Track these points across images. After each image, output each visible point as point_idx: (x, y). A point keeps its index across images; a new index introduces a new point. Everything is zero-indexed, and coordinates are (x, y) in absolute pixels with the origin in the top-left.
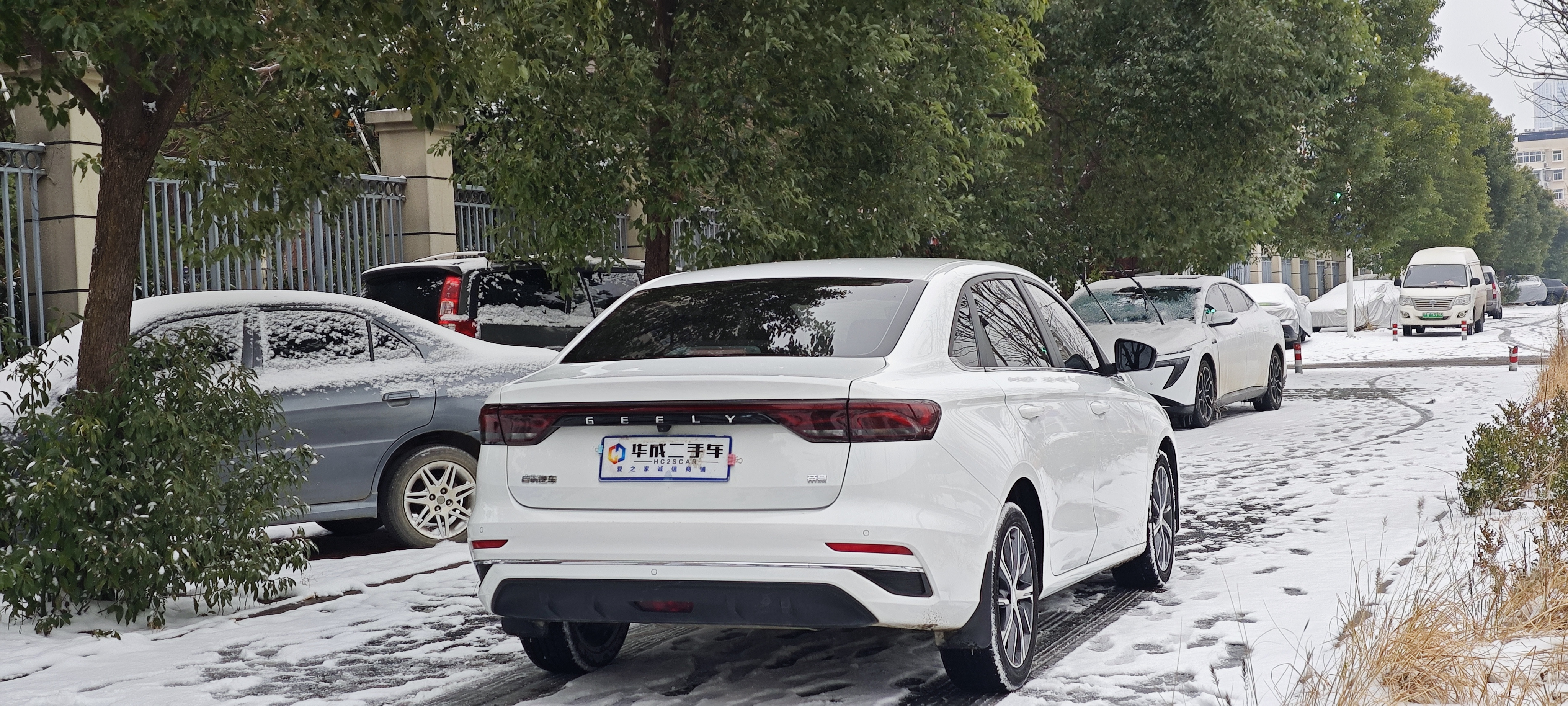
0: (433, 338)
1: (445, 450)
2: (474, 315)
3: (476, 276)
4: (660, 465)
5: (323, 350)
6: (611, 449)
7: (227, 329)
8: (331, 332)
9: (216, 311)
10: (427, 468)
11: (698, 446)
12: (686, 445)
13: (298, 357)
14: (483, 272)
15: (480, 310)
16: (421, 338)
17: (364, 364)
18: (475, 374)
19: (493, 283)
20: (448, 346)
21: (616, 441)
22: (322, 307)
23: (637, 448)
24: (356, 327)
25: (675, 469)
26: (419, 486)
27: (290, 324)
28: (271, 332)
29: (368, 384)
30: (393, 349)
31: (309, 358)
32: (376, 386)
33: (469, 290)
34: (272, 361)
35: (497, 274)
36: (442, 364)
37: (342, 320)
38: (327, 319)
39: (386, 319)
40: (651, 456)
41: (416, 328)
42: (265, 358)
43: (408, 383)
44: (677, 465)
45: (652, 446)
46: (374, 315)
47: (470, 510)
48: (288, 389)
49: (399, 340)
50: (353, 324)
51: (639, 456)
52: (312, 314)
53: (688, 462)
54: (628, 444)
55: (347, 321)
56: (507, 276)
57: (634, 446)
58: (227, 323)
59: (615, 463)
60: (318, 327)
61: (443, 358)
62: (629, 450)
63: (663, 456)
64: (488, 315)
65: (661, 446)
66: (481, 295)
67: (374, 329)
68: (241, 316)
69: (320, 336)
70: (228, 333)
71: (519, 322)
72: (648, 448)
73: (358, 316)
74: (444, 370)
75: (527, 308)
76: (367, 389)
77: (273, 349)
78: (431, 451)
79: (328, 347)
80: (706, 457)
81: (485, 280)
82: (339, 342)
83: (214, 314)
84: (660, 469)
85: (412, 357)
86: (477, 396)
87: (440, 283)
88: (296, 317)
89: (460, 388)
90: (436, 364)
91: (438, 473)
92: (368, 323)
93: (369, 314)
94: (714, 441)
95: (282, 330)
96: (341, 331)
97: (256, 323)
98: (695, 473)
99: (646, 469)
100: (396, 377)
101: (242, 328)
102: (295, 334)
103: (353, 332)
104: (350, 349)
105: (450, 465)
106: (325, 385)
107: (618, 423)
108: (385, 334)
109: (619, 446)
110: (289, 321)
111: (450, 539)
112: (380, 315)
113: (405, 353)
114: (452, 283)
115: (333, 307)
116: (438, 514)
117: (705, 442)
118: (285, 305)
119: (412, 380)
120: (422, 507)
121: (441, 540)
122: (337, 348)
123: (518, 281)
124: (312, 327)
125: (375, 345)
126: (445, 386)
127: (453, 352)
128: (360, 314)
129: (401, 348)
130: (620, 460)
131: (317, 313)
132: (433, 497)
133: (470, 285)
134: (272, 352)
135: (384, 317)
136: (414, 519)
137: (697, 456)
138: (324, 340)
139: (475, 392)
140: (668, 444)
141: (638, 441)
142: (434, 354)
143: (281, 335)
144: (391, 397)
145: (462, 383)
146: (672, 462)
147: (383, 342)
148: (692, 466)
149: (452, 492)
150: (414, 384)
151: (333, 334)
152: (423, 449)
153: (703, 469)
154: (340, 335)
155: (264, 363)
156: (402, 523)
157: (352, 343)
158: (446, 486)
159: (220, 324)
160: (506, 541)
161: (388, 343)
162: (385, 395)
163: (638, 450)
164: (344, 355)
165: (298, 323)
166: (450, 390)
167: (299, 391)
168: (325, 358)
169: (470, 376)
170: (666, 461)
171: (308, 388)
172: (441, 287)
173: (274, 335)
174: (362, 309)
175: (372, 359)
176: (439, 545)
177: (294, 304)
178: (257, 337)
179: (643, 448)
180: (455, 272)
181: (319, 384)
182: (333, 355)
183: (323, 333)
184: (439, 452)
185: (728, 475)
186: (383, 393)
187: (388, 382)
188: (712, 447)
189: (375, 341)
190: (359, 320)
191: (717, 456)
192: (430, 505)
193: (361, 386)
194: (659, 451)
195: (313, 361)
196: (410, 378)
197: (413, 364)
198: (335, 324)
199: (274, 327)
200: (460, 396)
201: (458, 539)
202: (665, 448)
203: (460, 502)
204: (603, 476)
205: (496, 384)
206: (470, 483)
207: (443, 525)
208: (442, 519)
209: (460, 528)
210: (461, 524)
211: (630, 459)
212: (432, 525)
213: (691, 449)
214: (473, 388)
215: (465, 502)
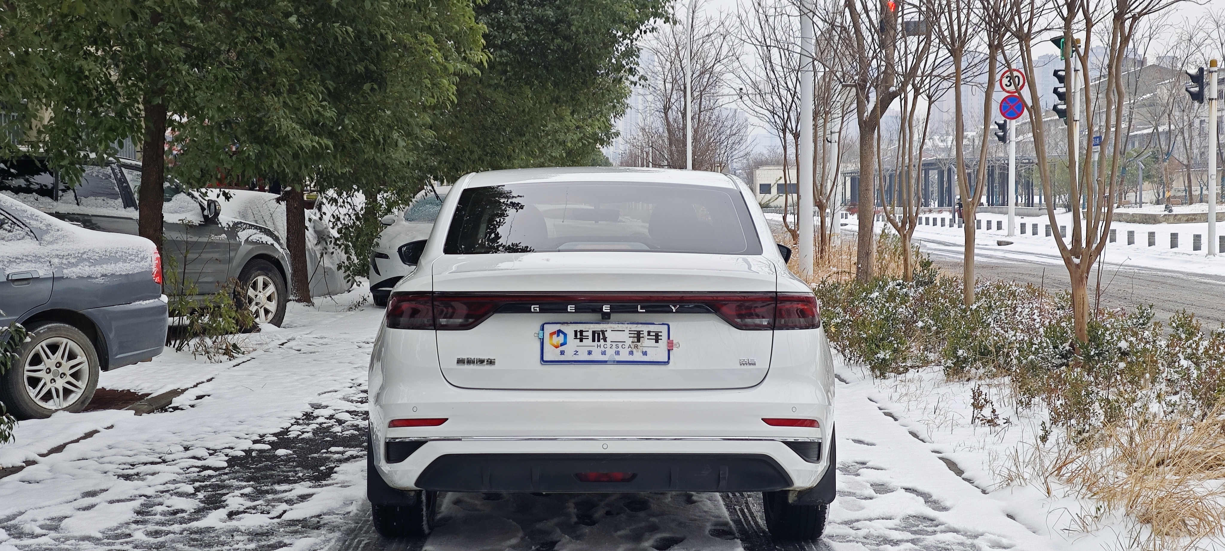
0: (44, 222)
1: (60, 327)
4: (603, 349)
6: (552, 334)
10: (44, 344)
11: (639, 333)
12: (627, 332)
16: (34, 222)
18: (85, 256)
20: (58, 230)
21: (556, 327)
23: (578, 334)
25: (618, 353)
26: (37, 360)
30: (10, 231)
36: (55, 246)
40: (594, 340)
41: (29, 213)
43: (28, 264)
44: (620, 349)
45: (594, 333)
47: (80, 382)
49: (15, 223)
51: (581, 340)
53: (630, 346)
54: (569, 330)
57: (576, 332)
59: (557, 347)
61: (55, 241)
62: (571, 335)
63: (605, 340)
65: (603, 332)
72: (590, 334)
74: (58, 253)
78: (48, 328)
80: (647, 342)
84: (604, 353)
85: (28, 239)
86: (89, 277)
89: (74, 269)
90: (50, 247)
91: (54, 348)
94: (652, 328)
98: (638, 356)
99: (590, 353)
100: (17, 258)
105: (65, 341)
107: (565, 311)
109: (559, 332)
111: (64, 409)
113: (21, 236)
116: (53, 388)
117: (645, 329)
119: (31, 261)
120: (38, 380)
121: (56, 410)
126: (61, 267)
127: (64, 236)
129: (17, 231)
130: (562, 345)
132: (49, 371)
136: (32, 392)
137: (639, 341)
139: (87, 274)
140: (609, 330)
141: (579, 327)
142: (47, 238)
144: (15, 277)
145: (75, 265)
146: (614, 346)
148: (634, 351)
149: (66, 366)
150: (33, 265)
152: (40, 326)
153: (645, 353)
156: (22, 395)
158: (60, 360)
160: (447, 419)
161: (5, 226)
162: (8, 275)
163: (580, 336)
166: (65, 271)
169: (81, 258)
170: (609, 346)
176: (54, 416)
179: (584, 334)
184: (55, 329)
185: (669, 358)
186: (7, 273)
187: (10, 262)
188: (651, 334)
191: (657, 341)
192: (46, 378)
194: (601, 337)
196: (29, 259)
197: (28, 246)
200: (75, 277)
201: (74, 409)
202: (607, 334)
203: (72, 375)
204: (545, 359)
205: (105, 266)
206: (81, 358)
207: (58, 396)
208: (57, 391)
209: (73, 398)
210: (72, 395)
211: (572, 344)
212: (48, 397)
213: (632, 335)
214: (85, 270)
215: (76, 376)
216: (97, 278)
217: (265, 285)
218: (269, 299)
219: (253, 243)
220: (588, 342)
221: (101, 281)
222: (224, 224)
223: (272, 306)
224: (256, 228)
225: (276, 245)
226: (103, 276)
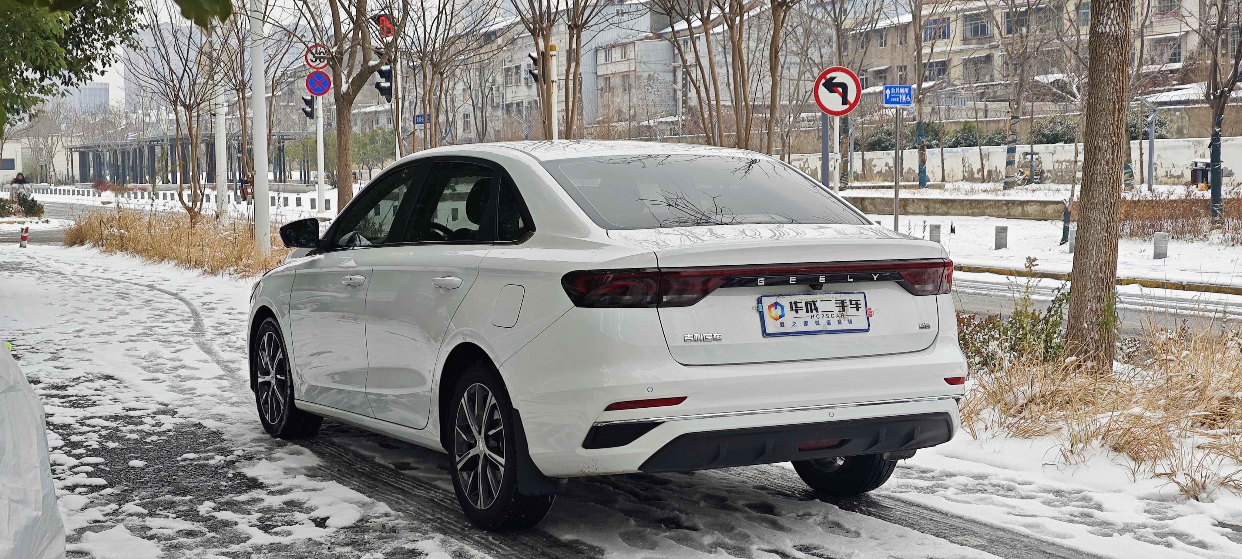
4: (817, 320)
6: (770, 307)
11: (843, 302)
12: (833, 301)
21: (773, 300)
23: (794, 305)
25: (829, 323)
40: (807, 312)
44: (830, 319)
45: (806, 303)
51: (797, 312)
53: (837, 316)
54: (785, 302)
57: (791, 303)
59: (776, 320)
62: (787, 307)
63: (817, 311)
65: (814, 302)
72: (803, 305)
80: (851, 311)
84: (817, 323)
94: (853, 297)
98: (845, 326)
99: (806, 324)
109: (776, 304)
117: (847, 298)
130: (781, 317)
137: (844, 310)
140: (819, 301)
141: (794, 299)
146: (825, 316)
148: (842, 319)
153: (850, 322)
160: (686, 397)
163: (795, 307)
170: (821, 316)
179: (799, 305)
185: (869, 326)
188: (853, 302)
191: (858, 310)
194: (813, 308)
202: (817, 304)
204: (768, 332)
211: (790, 315)
213: (838, 305)
220: (802, 313)
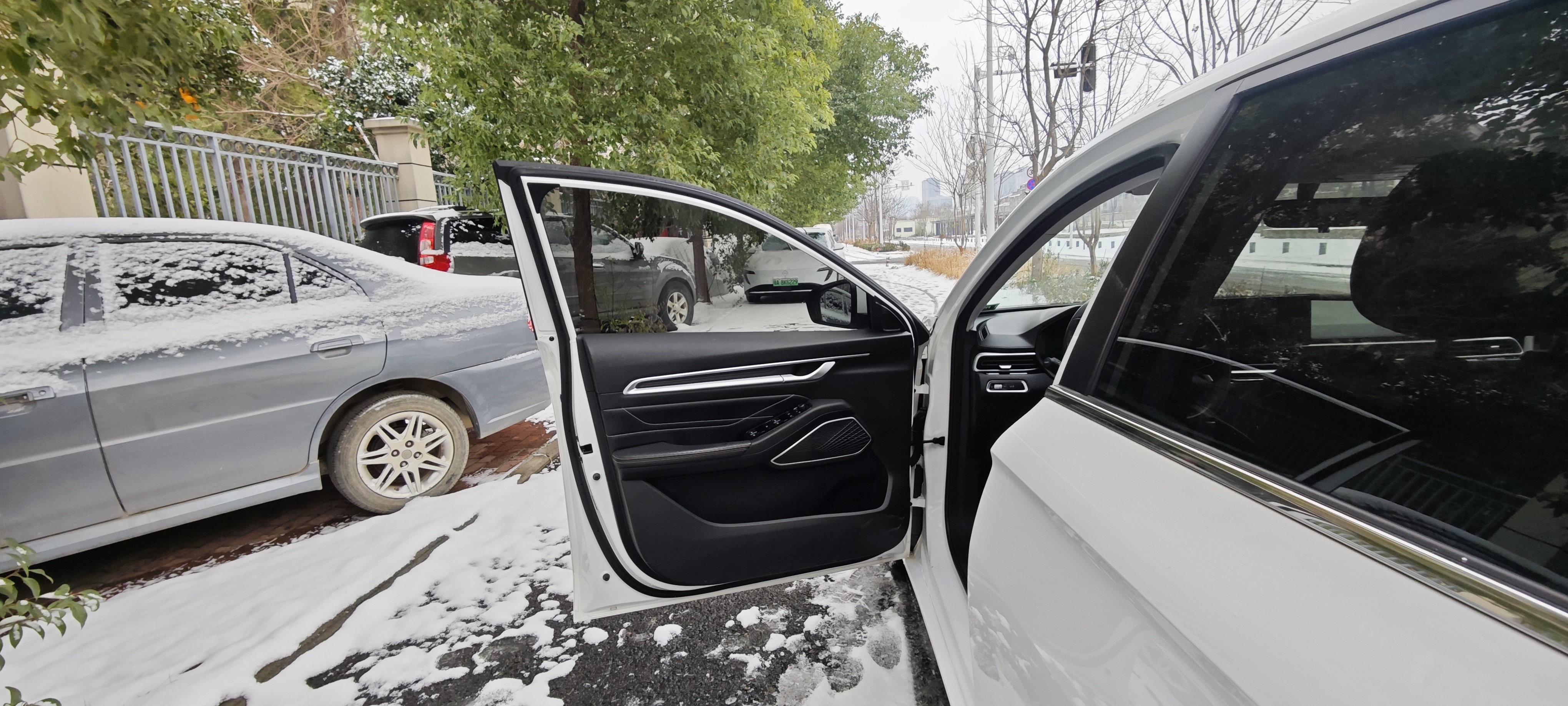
0: (379, 272)
1: (405, 400)
2: (447, 249)
3: (448, 222)
5: (215, 293)
7: (31, 269)
8: (227, 269)
9: (11, 243)
10: (384, 423)
13: (171, 304)
14: (453, 220)
15: (452, 246)
16: (363, 273)
17: (281, 307)
18: (435, 310)
19: (461, 227)
20: (400, 281)
22: (214, 238)
24: (266, 262)
26: (376, 443)
27: (157, 261)
28: (121, 272)
29: (287, 333)
30: (324, 286)
31: (190, 305)
32: (299, 335)
33: (442, 232)
34: (123, 311)
35: (464, 221)
36: (393, 301)
37: (246, 254)
38: (221, 253)
39: (312, 251)
41: (356, 262)
42: (107, 307)
43: (348, 327)
46: (293, 247)
47: (443, 458)
48: (150, 349)
49: (333, 276)
50: (263, 258)
52: (196, 246)
55: (253, 255)
56: (471, 223)
58: (34, 260)
60: (206, 264)
61: (392, 295)
64: (459, 250)
66: (452, 236)
67: (295, 264)
68: (64, 251)
69: (210, 275)
70: (33, 275)
71: (483, 255)
73: (271, 248)
74: (395, 309)
75: (487, 244)
76: (286, 339)
77: (126, 295)
78: (388, 403)
79: (222, 288)
81: (455, 225)
82: (242, 281)
83: (8, 248)
85: (352, 295)
86: (440, 335)
87: (419, 227)
88: (170, 251)
89: (418, 328)
90: (385, 302)
91: (399, 426)
92: (285, 257)
93: (287, 245)
95: (141, 268)
96: (244, 268)
97: (91, 261)
100: (330, 322)
101: (63, 267)
102: (166, 273)
103: (264, 268)
104: (259, 290)
105: (414, 415)
106: (217, 339)
108: (312, 269)
110: (156, 257)
111: (422, 495)
112: (303, 247)
113: (342, 291)
114: (428, 227)
115: (231, 238)
116: (404, 471)
118: (149, 235)
119: (352, 323)
120: (382, 467)
121: (412, 498)
122: (238, 289)
123: (480, 226)
124: (196, 264)
125: (296, 283)
126: (398, 327)
127: (406, 287)
128: (274, 245)
129: (335, 285)
131: (205, 245)
132: (395, 453)
133: (443, 228)
134: (124, 300)
135: (310, 249)
136: (373, 483)
138: (217, 280)
139: (437, 332)
142: (381, 291)
143: (140, 276)
144: (323, 347)
145: (419, 323)
147: (309, 279)
149: (421, 443)
150: (355, 328)
151: (232, 272)
152: (377, 401)
154: (242, 273)
155: (106, 316)
156: (358, 493)
157: (260, 281)
158: (411, 438)
159: (17, 261)
161: (316, 280)
162: (313, 345)
164: (249, 297)
165: (171, 260)
166: (404, 332)
167: (170, 352)
168: (218, 303)
169: (430, 312)
171: (187, 345)
172: (419, 230)
173: (126, 275)
174: (277, 240)
175: (294, 300)
176: (409, 506)
177: (165, 234)
178: (91, 278)
180: (430, 220)
181: (208, 339)
182: (233, 299)
183: (214, 271)
184: (398, 403)
186: (311, 342)
187: (317, 328)
189: (297, 279)
190: (273, 252)
192: (393, 462)
193: (275, 337)
195: (198, 308)
196: (349, 321)
197: (355, 303)
198: (234, 259)
199: (127, 265)
200: (419, 337)
201: (434, 492)
203: (431, 453)
205: (462, 320)
206: (441, 430)
207: (413, 480)
208: (411, 475)
209: (434, 480)
210: (434, 475)
212: (399, 482)
214: (437, 327)
215: (437, 452)
216: (451, 335)
217: (679, 298)
218: (682, 307)
219: (668, 270)
221: (459, 338)
222: (648, 259)
223: (685, 312)
224: (670, 260)
225: (685, 271)
226: (460, 332)
